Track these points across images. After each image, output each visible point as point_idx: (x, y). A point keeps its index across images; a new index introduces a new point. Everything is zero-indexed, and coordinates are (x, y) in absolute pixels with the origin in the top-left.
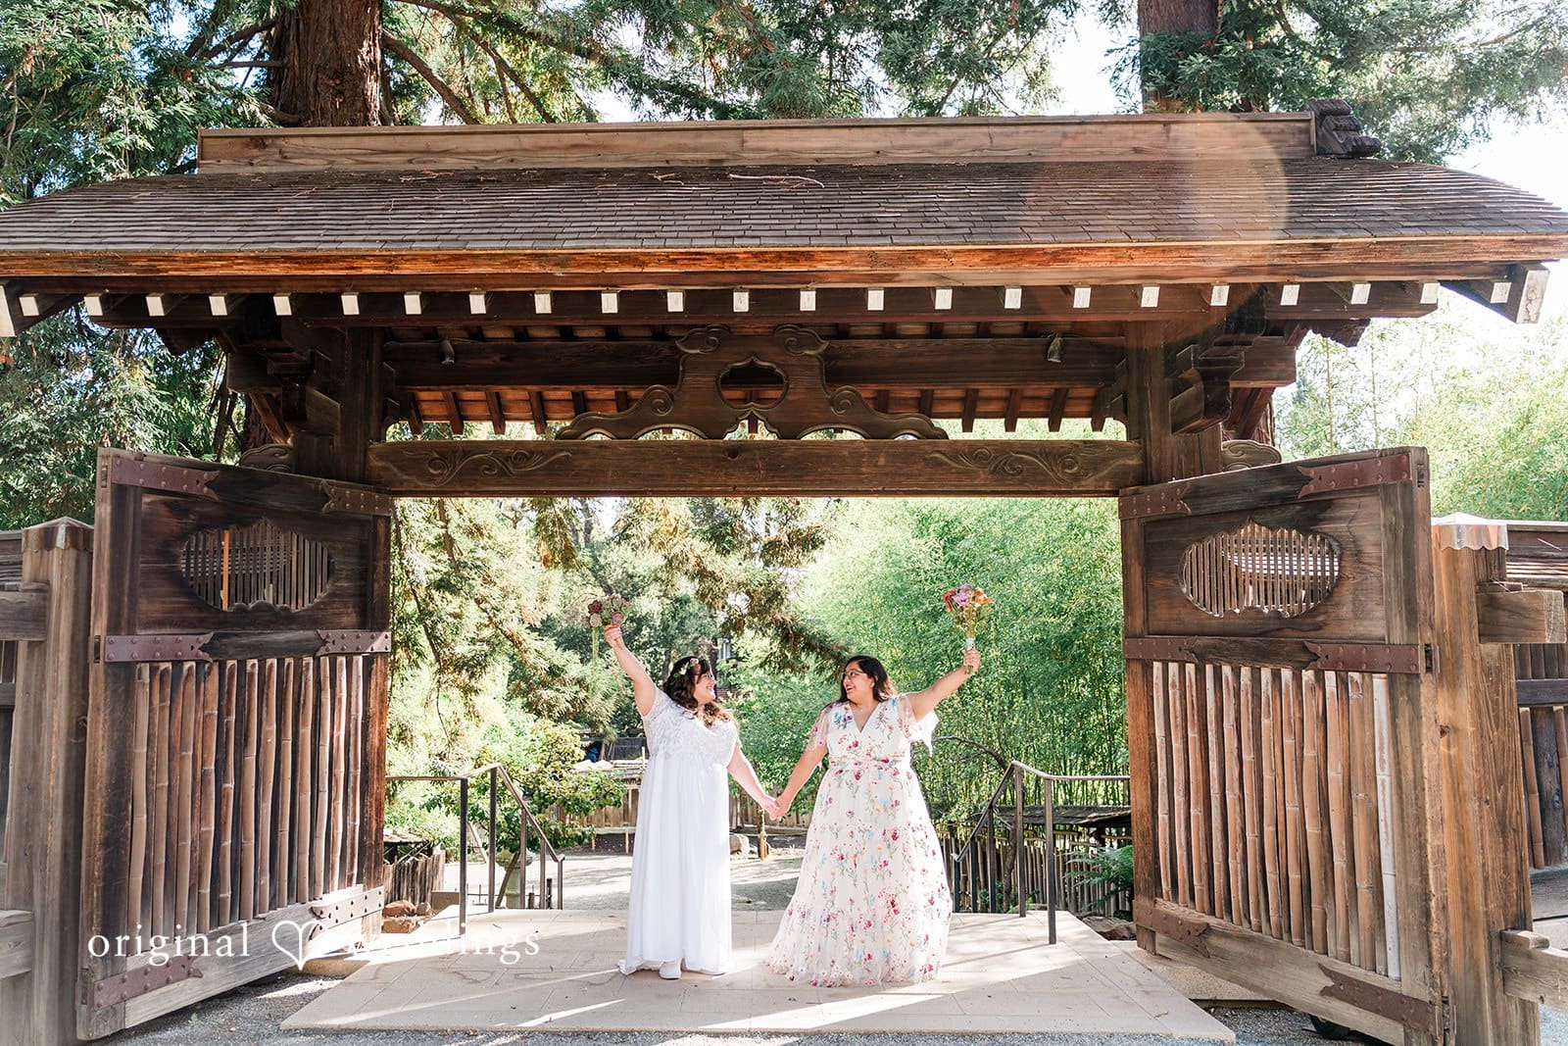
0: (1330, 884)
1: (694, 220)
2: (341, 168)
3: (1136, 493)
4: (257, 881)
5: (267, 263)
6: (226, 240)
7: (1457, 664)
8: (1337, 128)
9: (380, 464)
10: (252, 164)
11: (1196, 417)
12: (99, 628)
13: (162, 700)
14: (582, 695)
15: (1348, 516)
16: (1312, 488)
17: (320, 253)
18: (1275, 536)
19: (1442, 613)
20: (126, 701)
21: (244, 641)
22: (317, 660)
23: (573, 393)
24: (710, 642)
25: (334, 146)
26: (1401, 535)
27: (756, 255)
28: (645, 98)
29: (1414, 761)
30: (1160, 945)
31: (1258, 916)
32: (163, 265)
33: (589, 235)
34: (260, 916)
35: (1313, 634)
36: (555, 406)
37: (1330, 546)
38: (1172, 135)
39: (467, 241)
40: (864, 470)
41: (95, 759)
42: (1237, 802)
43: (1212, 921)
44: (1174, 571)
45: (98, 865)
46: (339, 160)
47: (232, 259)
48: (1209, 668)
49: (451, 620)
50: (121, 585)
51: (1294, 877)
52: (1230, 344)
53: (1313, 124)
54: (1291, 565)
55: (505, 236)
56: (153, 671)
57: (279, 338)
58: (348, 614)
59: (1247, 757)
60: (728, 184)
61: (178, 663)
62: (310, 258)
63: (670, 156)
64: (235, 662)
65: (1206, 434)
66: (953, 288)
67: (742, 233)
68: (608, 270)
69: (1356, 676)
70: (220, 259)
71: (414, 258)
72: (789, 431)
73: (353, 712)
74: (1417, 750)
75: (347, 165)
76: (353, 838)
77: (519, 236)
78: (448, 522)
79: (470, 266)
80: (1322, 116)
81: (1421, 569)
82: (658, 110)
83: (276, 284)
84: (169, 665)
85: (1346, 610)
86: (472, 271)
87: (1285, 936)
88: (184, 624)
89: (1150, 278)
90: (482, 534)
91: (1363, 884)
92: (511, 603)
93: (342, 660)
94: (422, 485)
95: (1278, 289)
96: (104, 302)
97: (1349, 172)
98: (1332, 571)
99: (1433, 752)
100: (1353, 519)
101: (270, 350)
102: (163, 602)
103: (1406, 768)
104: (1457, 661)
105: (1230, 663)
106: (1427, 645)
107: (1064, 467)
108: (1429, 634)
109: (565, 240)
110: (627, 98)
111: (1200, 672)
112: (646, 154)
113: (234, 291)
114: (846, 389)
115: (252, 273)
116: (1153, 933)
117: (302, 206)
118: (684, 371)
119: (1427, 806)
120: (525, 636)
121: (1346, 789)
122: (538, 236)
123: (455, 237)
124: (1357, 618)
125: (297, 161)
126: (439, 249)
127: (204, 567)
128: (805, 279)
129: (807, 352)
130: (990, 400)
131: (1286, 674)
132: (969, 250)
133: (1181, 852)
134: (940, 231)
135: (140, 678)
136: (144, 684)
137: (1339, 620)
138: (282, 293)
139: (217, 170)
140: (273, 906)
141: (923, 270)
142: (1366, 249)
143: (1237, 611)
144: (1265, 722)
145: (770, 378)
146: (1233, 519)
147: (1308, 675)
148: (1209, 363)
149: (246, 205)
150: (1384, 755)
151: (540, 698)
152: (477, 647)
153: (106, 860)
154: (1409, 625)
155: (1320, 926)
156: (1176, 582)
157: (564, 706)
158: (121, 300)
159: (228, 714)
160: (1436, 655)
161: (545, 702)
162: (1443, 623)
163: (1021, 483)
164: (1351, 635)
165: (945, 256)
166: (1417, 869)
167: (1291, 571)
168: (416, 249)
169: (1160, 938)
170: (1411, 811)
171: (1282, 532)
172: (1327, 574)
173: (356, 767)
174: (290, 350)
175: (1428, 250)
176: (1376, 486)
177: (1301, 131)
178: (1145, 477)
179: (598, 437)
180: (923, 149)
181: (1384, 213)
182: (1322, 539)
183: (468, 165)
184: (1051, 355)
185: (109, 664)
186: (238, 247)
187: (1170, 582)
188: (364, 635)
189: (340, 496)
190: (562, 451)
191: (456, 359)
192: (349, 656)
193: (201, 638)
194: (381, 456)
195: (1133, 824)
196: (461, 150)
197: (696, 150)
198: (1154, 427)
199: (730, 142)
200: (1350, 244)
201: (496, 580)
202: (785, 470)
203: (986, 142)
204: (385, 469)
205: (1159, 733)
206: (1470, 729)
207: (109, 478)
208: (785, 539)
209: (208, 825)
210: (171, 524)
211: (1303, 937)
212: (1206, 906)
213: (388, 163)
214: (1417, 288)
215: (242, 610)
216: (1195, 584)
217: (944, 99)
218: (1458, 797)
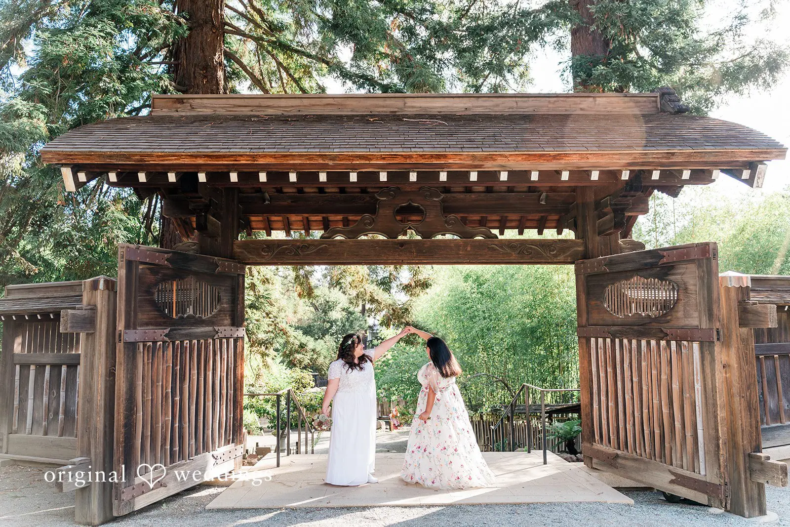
0: (673, 434)
1: (392, 139)
2: (220, 113)
3: (583, 263)
4: (190, 442)
5: (196, 158)
6: (177, 147)
7: (730, 336)
8: (670, 100)
9: (239, 250)
10: (177, 111)
11: (610, 229)
12: (121, 326)
13: (148, 360)
14: (315, 356)
15: (681, 273)
16: (665, 260)
17: (221, 154)
18: (648, 282)
19: (723, 315)
20: (133, 360)
21: (183, 332)
22: (214, 340)
23: (323, 218)
24: (364, 332)
25: (216, 103)
26: (706, 281)
27: (421, 156)
28: (347, 81)
29: (712, 380)
30: (595, 463)
31: (640, 449)
32: (147, 159)
33: (345, 146)
34: (191, 458)
35: (665, 325)
36: (314, 224)
37: (673, 286)
38: (597, 102)
39: (289, 149)
40: (461, 252)
41: (120, 386)
42: (630, 399)
43: (619, 452)
44: (600, 297)
45: (122, 435)
46: (218, 109)
47: (180, 156)
48: (617, 341)
49: (256, 322)
50: (130, 307)
51: (657, 431)
52: (626, 196)
53: (659, 98)
54: (655, 294)
55: (306, 146)
56: (144, 346)
57: (197, 192)
58: (227, 320)
59: (635, 379)
60: (403, 123)
61: (155, 343)
62: (218, 155)
63: (371, 110)
64: (179, 342)
65: (613, 236)
66: (508, 171)
67: (414, 146)
68: (354, 162)
69: (685, 343)
70: (174, 156)
71: (265, 156)
72: (427, 235)
73: (230, 364)
74: (713, 375)
75: (222, 112)
76: (230, 422)
77: (313, 146)
78: (253, 276)
79: (291, 160)
80: (663, 95)
81: (715, 296)
82: (355, 87)
83: (200, 168)
84: (151, 343)
85: (680, 314)
86: (291, 162)
87: (653, 458)
88: (158, 324)
89: (595, 167)
90: (269, 283)
91: (689, 434)
92: (282, 314)
93: (224, 340)
94: (259, 260)
95: (650, 172)
96: (117, 176)
97: (677, 120)
98: (674, 297)
99: (720, 376)
100: (684, 274)
101: (191, 198)
102: (148, 314)
103: (708, 382)
104: (729, 336)
105: (627, 338)
106: (717, 329)
107: (550, 251)
108: (718, 324)
109: (334, 148)
110: (339, 81)
111: (613, 342)
112: (361, 108)
113: (179, 170)
114: (452, 216)
115: (189, 162)
116: (591, 459)
117: (209, 131)
118: (379, 208)
119: (718, 399)
120: (289, 330)
121: (681, 393)
122: (321, 146)
123: (283, 146)
124: (685, 317)
125: (199, 110)
126: (276, 152)
127: (165, 298)
128: (442, 167)
129: (435, 199)
130: (512, 221)
131: (653, 343)
132: (517, 154)
133: (604, 422)
134: (503, 146)
135: (139, 349)
136: (140, 352)
137: (678, 318)
138: (202, 172)
139: (161, 114)
140: (196, 454)
141: (495, 163)
142: (690, 155)
143: (630, 315)
144: (644, 364)
145: (418, 211)
146: (627, 274)
147: (663, 343)
148: (616, 205)
149: (182, 131)
150: (698, 377)
151: (296, 358)
152: (268, 335)
153: (125, 433)
154: (709, 320)
155: (669, 453)
156: (602, 302)
157: (307, 361)
158: (124, 174)
159: (176, 366)
160: (721, 333)
161: (298, 360)
162: (723, 319)
163: (531, 258)
164: (683, 324)
165: (506, 157)
166: (713, 427)
167: (655, 297)
168: (266, 152)
169: (594, 460)
170: (710, 401)
171: (651, 280)
172: (672, 298)
173: (231, 390)
174: (201, 198)
175: (717, 156)
176: (694, 259)
177: (653, 102)
178: (586, 255)
179: (338, 238)
180: (486, 107)
181: (696, 139)
182: (669, 283)
183: (279, 113)
184: (541, 201)
185: (126, 343)
186: (183, 150)
187: (598, 302)
188: (234, 329)
189: (223, 265)
190: (323, 244)
191: (270, 201)
192: (228, 339)
193: (165, 331)
194: (239, 247)
195: (582, 410)
196: (275, 106)
197: (384, 107)
198: (590, 234)
199: (399, 103)
200: (683, 153)
201: (275, 304)
202: (426, 252)
203: (515, 104)
204: (242, 252)
205: (594, 369)
206: (736, 366)
207: (124, 257)
208: (413, 284)
209: (168, 417)
210: (151, 278)
211: (661, 458)
212: (616, 447)
213: (242, 111)
214: (710, 173)
215: (182, 318)
216: (610, 303)
217: (482, 83)
218: (730, 395)
